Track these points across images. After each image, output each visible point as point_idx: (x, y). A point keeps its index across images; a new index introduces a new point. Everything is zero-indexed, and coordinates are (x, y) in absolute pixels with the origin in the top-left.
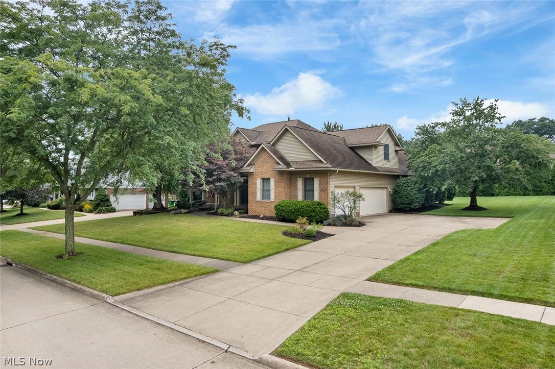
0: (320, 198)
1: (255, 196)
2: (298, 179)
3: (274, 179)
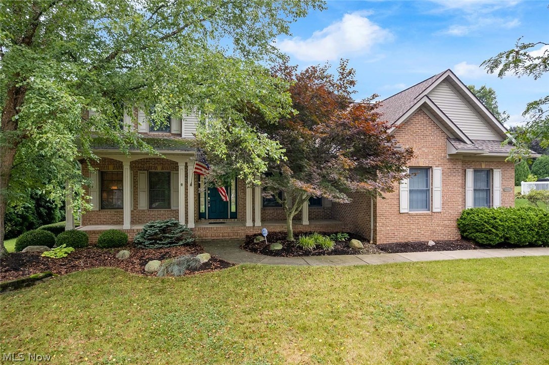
0: (503, 201)
1: (395, 203)
2: (467, 170)
3: (440, 168)
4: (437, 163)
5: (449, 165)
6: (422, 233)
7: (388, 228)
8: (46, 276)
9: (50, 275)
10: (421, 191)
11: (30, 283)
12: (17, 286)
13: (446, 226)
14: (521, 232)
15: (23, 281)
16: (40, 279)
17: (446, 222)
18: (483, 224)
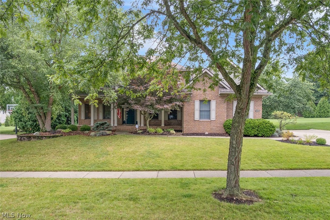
0: (254, 116)
1: (192, 116)
2: (234, 101)
3: (215, 101)
4: (214, 98)
5: (220, 99)
6: (206, 129)
7: (189, 127)
8: (61, 136)
9: (62, 136)
10: (207, 111)
11: (57, 136)
12: (53, 137)
13: (218, 127)
14: (248, 129)
15: (55, 136)
16: (60, 136)
17: (218, 125)
18: (229, 126)
